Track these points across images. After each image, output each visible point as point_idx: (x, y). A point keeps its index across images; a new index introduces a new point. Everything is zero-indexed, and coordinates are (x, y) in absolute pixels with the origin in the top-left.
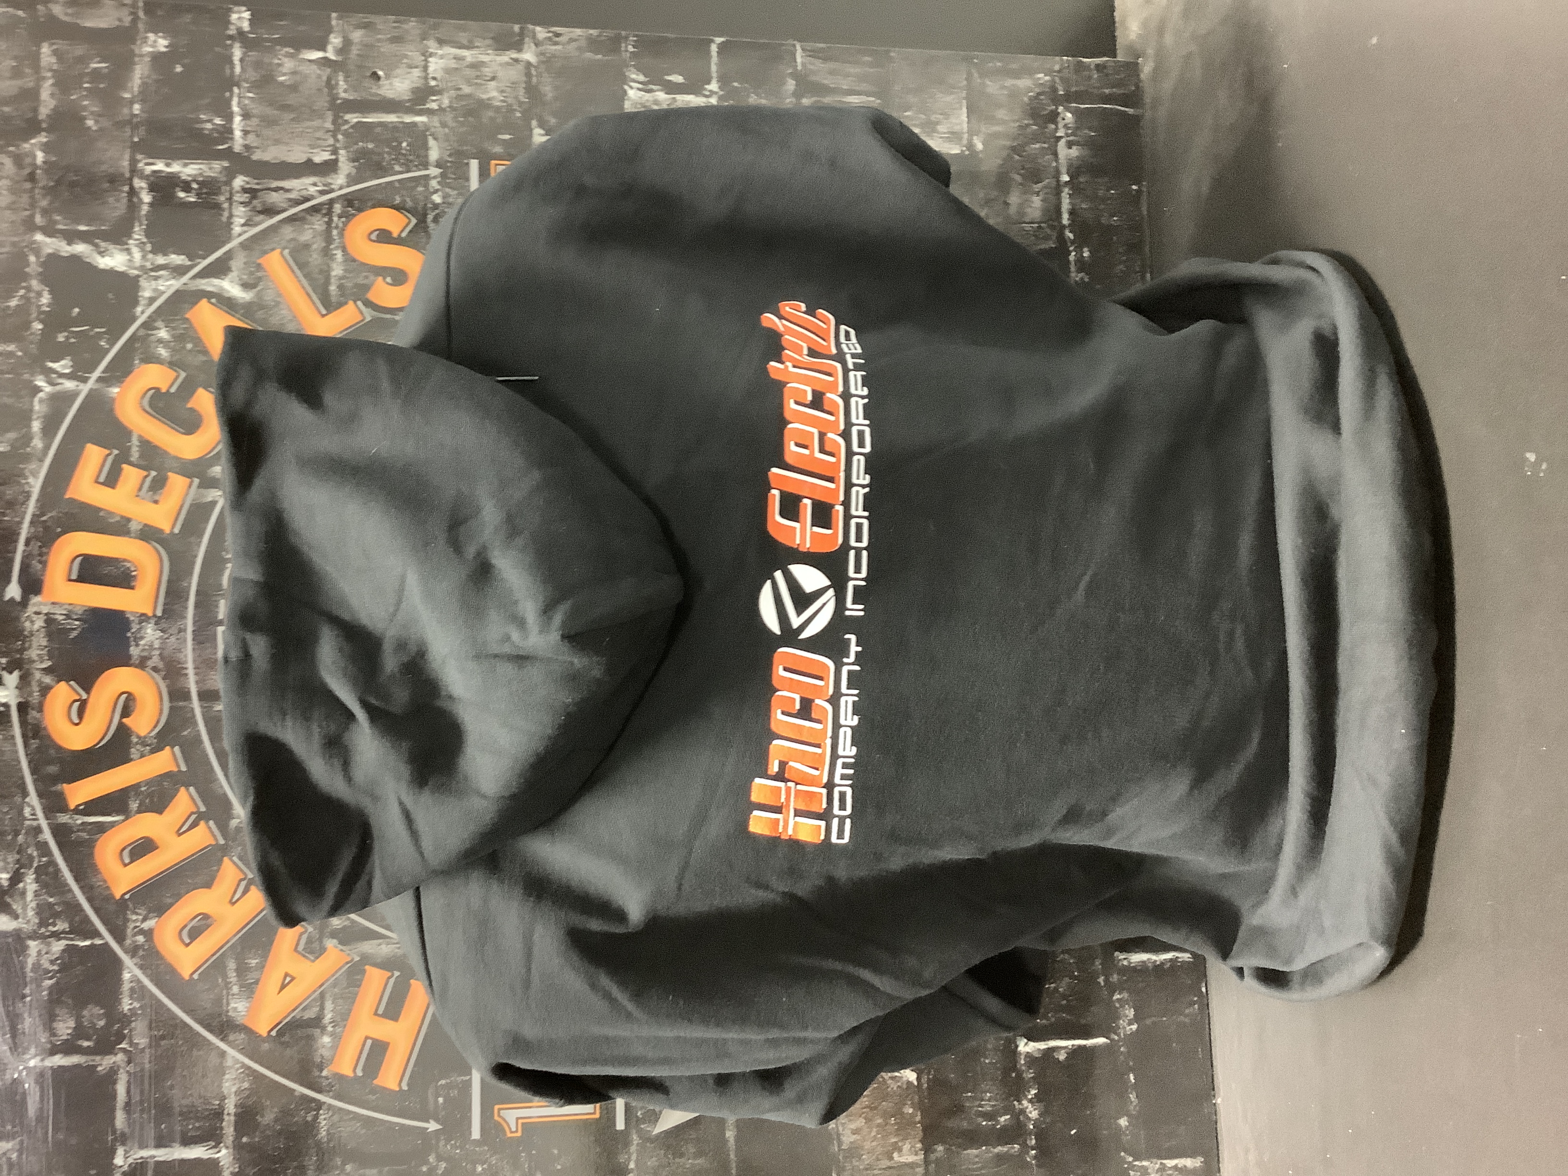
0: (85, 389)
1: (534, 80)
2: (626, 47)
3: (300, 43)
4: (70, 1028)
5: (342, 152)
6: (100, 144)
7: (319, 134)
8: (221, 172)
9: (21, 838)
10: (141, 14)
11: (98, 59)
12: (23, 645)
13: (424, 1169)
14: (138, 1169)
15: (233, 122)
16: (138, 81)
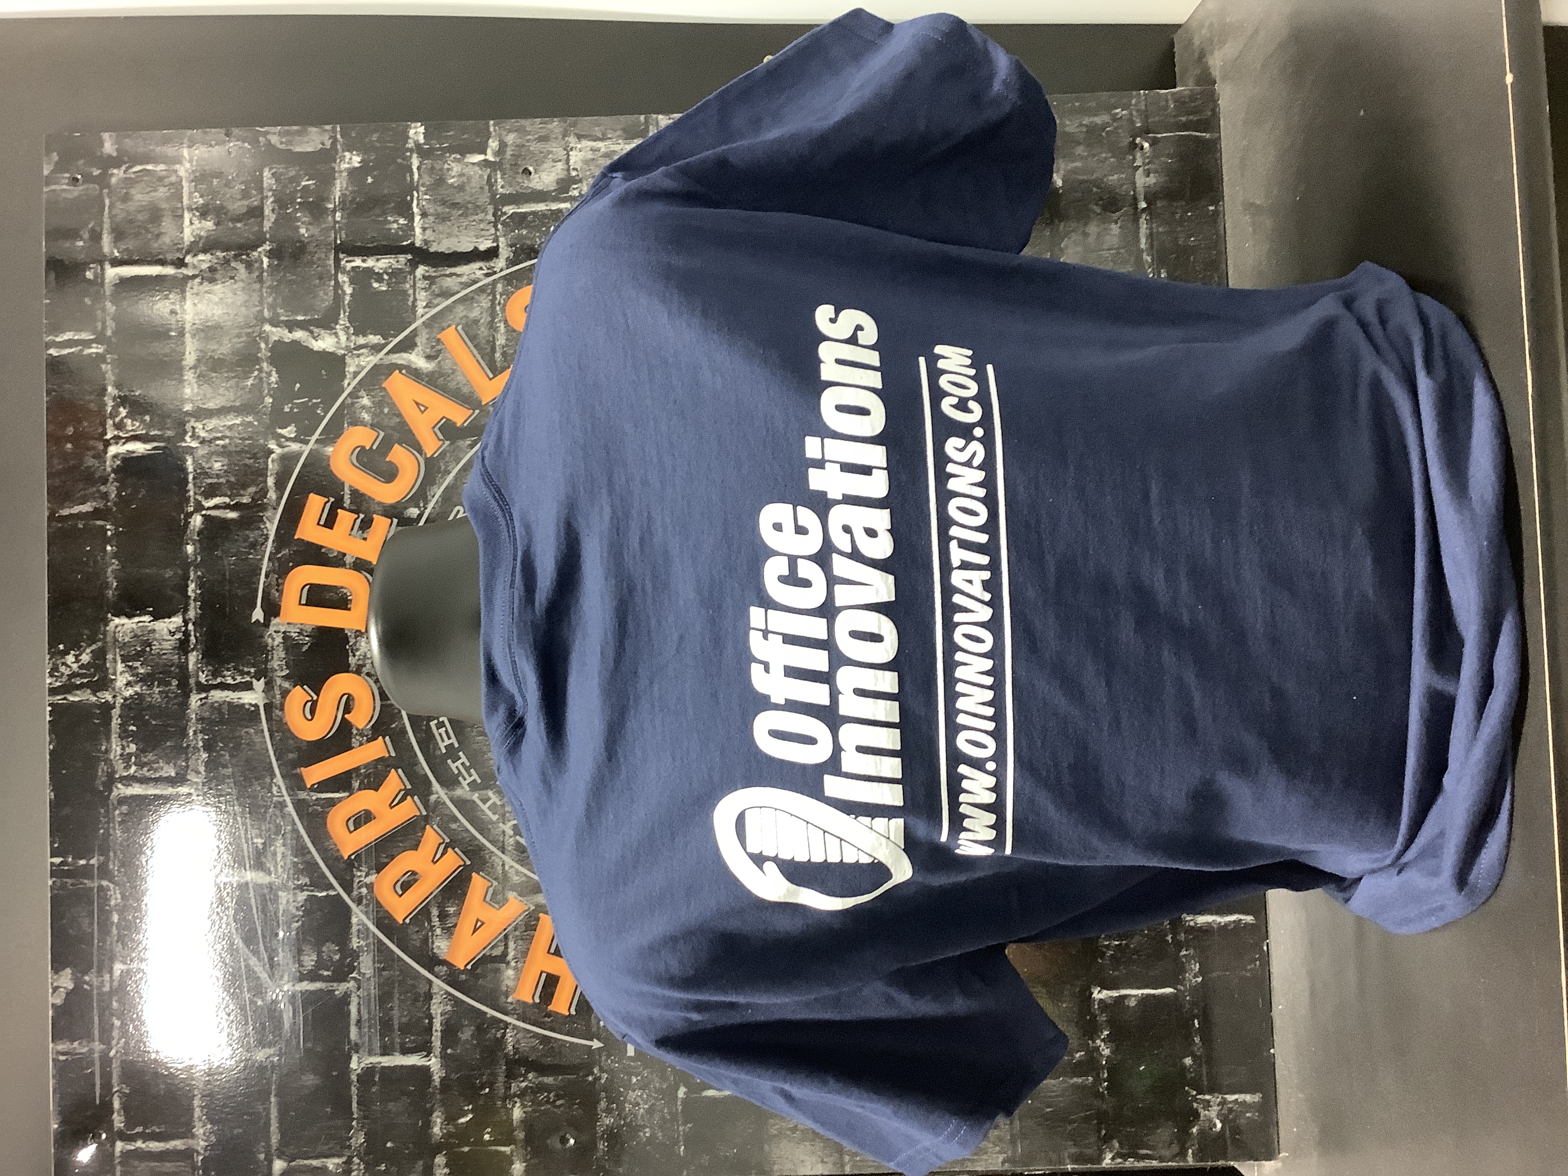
0: (307, 449)
3: (465, 150)
4: (313, 960)
5: (502, 239)
6: (311, 248)
7: (482, 226)
8: (406, 264)
9: (271, 811)
10: (339, 136)
11: (307, 178)
12: (267, 657)
13: (590, 1078)
14: (369, 1072)
15: (413, 222)
16: (338, 194)
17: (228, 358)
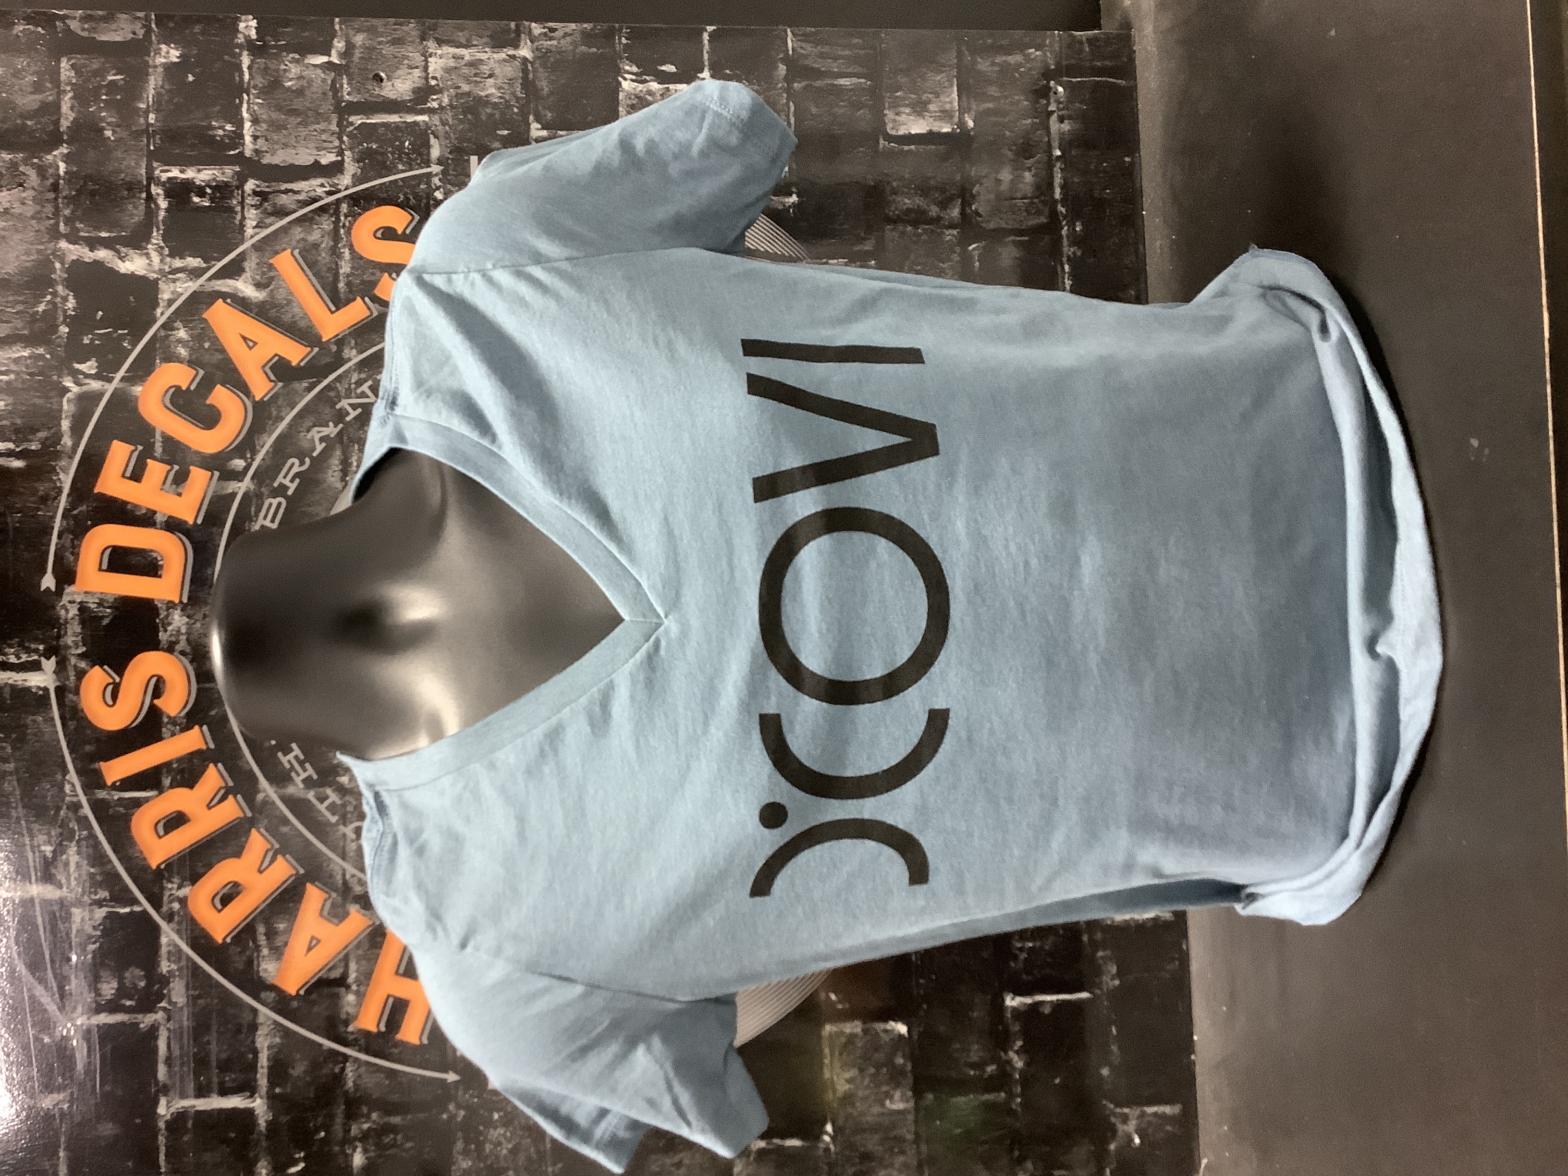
1: (531, 76)
2: (620, 39)
3: (305, 49)
4: (113, 989)
5: (347, 153)
6: (119, 154)
7: (324, 137)
8: (233, 177)
9: (62, 813)
10: (153, 26)
11: (113, 72)
12: (59, 632)
13: (445, 1116)
14: (180, 1117)
15: (243, 128)
16: (152, 92)
17: (14, 279)
